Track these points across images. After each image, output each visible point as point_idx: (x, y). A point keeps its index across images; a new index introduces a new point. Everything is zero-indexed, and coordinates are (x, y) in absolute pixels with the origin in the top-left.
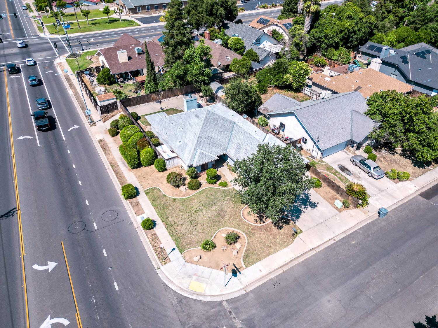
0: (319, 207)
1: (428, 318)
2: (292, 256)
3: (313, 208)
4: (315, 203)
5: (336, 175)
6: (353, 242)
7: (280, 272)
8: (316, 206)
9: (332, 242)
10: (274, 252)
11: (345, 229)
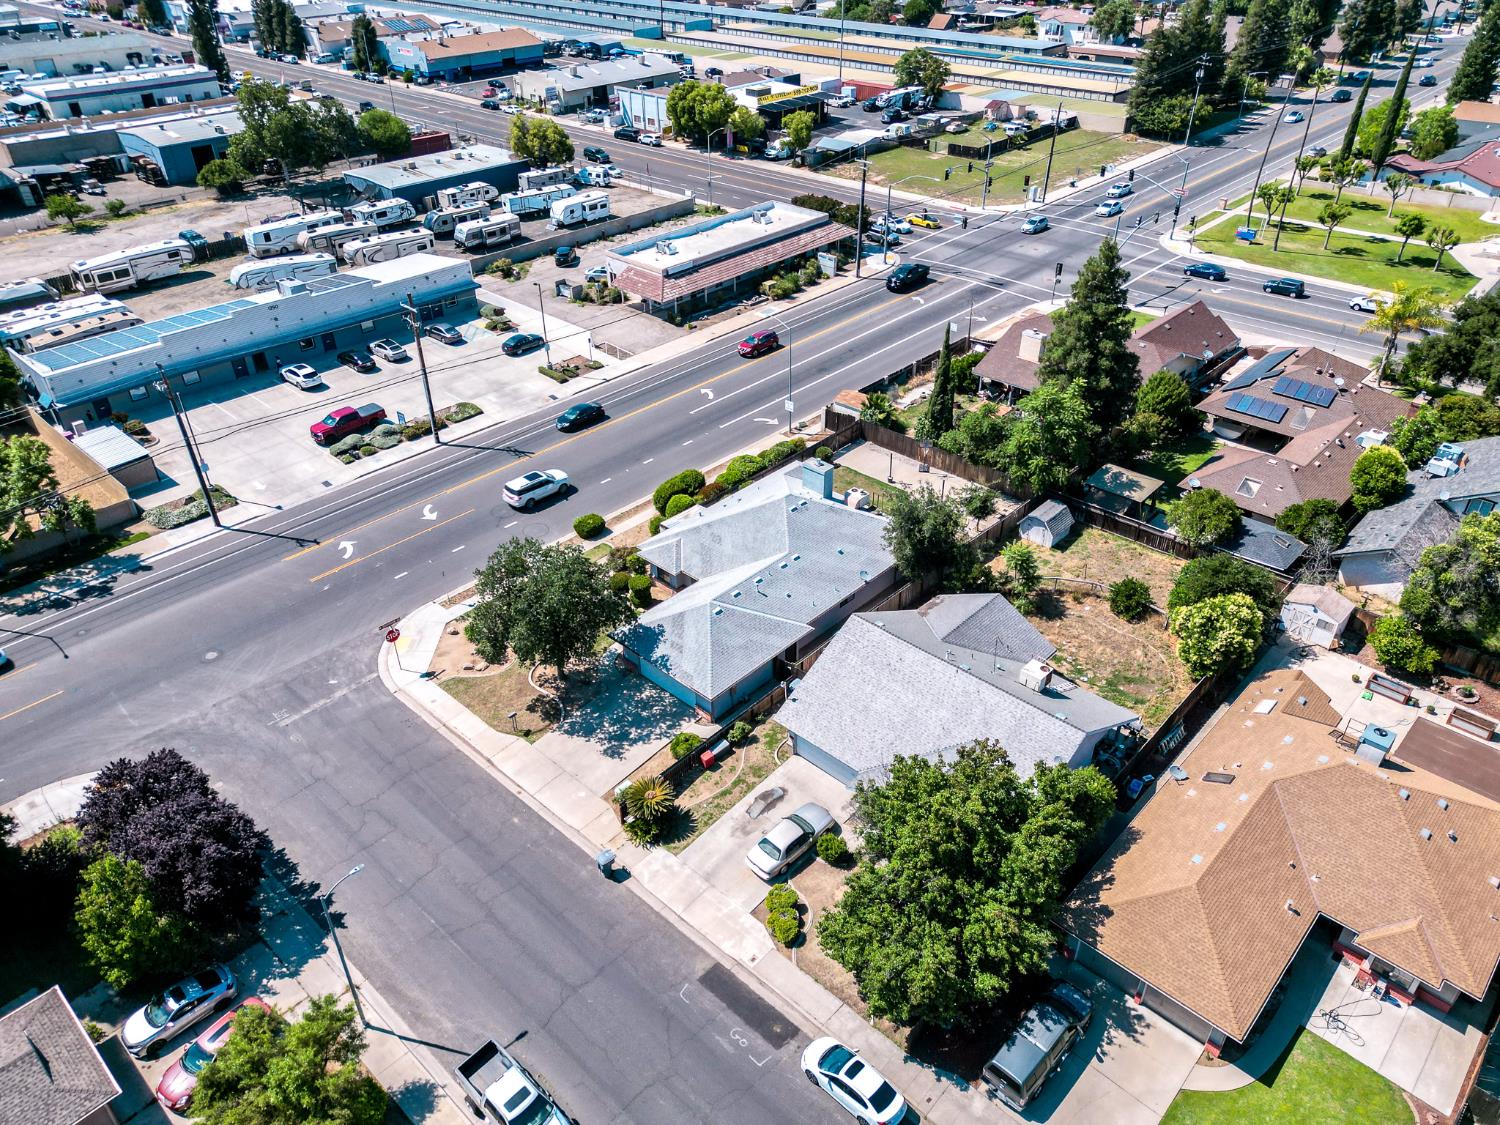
0: (609, 763)
1: (341, 916)
2: (469, 735)
3: (605, 752)
4: (619, 754)
5: (735, 784)
6: (516, 820)
7: (434, 724)
8: (612, 756)
9: (514, 790)
10: (475, 713)
11: (555, 808)
